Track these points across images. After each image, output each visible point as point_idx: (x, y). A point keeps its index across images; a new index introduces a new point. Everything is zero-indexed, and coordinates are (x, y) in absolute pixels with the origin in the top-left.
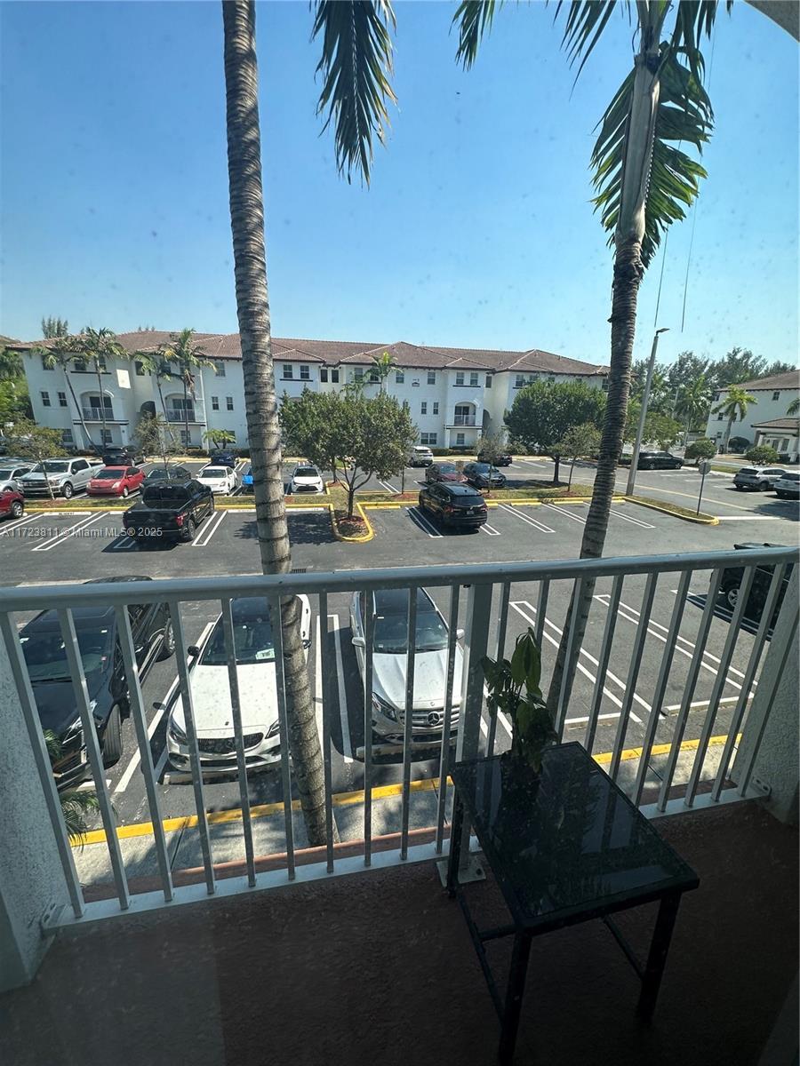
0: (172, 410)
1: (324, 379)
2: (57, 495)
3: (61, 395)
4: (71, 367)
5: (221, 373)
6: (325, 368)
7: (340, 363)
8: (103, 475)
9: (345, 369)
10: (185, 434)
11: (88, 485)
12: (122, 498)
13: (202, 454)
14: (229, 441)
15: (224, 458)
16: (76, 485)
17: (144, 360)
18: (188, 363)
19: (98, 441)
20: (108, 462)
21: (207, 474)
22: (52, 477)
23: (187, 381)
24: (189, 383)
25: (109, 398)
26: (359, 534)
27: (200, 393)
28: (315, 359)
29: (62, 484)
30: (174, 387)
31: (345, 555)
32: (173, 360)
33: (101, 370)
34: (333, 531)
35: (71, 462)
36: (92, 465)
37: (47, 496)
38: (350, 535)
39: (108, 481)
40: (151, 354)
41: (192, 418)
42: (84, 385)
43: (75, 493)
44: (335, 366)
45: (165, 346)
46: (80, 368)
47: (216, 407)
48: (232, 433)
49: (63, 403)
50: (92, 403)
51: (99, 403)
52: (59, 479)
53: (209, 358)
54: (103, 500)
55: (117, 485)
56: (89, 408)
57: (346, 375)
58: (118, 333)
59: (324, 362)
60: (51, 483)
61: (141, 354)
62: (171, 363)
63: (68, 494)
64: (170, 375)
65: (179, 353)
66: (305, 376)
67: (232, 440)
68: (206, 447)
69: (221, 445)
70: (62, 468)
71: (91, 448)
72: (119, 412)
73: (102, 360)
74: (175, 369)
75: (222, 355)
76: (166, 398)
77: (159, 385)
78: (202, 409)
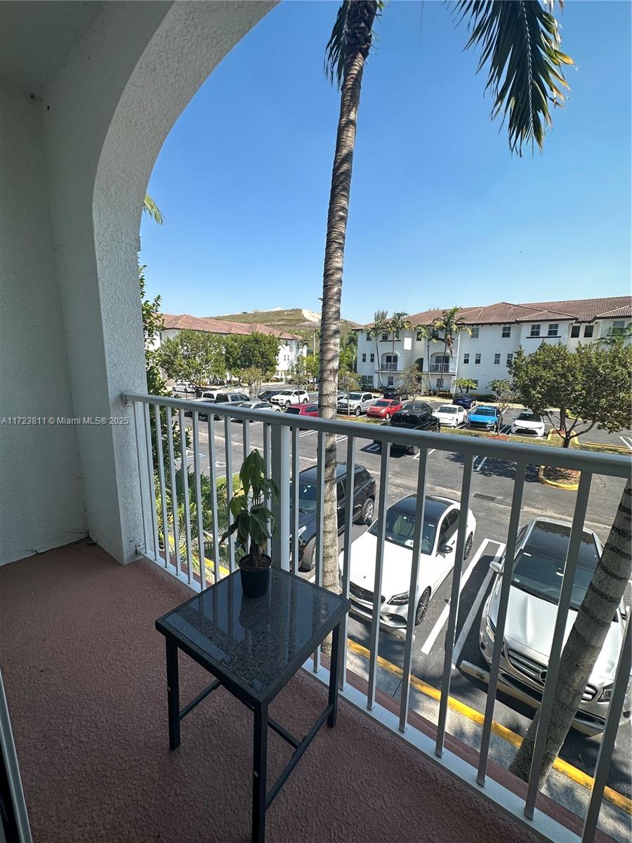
0: (434, 364)
1: (575, 334)
2: (351, 414)
3: (372, 355)
4: (380, 338)
5: (475, 335)
6: (578, 325)
7: (596, 318)
8: (379, 404)
9: (601, 325)
10: (440, 382)
11: (368, 410)
12: (384, 420)
13: (449, 396)
14: (472, 388)
15: (463, 400)
16: (363, 409)
17: (423, 330)
18: (451, 331)
19: (385, 384)
20: (386, 396)
21: (443, 410)
22: (352, 402)
23: (448, 342)
24: (449, 345)
25: (397, 357)
26: (566, 481)
27: (457, 351)
28: (567, 317)
29: (355, 408)
30: (438, 348)
31: (542, 496)
32: (441, 328)
33: (396, 339)
34: (537, 473)
35: (363, 394)
36: (375, 397)
37: (346, 413)
38: (555, 479)
39: (380, 408)
40: (428, 326)
41: (447, 369)
42: (385, 348)
43: (361, 414)
44: (590, 322)
45: (437, 319)
46: (385, 338)
47: (466, 361)
48: (476, 382)
49: (372, 360)
50: (387, 359)
51: (391, 359)
52: (355, 403)
53: (468, 325)
54: (373, 419)
55: (383, 411)
56: (385, 363)
57: (601, 330)
58: (411, 314)
59: (576, 319)
60: (350, 406)
61: (421, 326)
62: (440, 331)
63: (358, 413)
64: (437, 339)
65: (446, 324)
66: (553, 333)
67: (474, 387)
68: (453, 391)
69: (464, 390)
70: (357, 398)
71: (381, 388)
72: (401, 366)
73: (397, 332)
74: (442, 335)
75: (478, 322)
76: (432, 356)
77: (428, 347)
78: (455, 362)
